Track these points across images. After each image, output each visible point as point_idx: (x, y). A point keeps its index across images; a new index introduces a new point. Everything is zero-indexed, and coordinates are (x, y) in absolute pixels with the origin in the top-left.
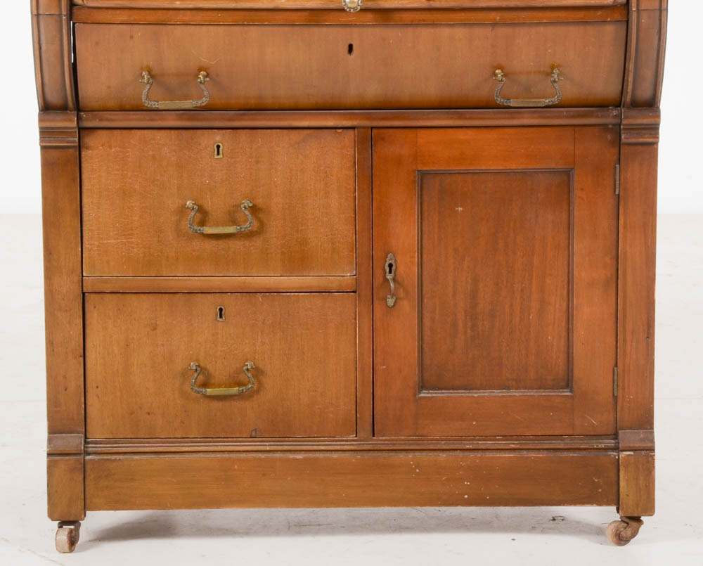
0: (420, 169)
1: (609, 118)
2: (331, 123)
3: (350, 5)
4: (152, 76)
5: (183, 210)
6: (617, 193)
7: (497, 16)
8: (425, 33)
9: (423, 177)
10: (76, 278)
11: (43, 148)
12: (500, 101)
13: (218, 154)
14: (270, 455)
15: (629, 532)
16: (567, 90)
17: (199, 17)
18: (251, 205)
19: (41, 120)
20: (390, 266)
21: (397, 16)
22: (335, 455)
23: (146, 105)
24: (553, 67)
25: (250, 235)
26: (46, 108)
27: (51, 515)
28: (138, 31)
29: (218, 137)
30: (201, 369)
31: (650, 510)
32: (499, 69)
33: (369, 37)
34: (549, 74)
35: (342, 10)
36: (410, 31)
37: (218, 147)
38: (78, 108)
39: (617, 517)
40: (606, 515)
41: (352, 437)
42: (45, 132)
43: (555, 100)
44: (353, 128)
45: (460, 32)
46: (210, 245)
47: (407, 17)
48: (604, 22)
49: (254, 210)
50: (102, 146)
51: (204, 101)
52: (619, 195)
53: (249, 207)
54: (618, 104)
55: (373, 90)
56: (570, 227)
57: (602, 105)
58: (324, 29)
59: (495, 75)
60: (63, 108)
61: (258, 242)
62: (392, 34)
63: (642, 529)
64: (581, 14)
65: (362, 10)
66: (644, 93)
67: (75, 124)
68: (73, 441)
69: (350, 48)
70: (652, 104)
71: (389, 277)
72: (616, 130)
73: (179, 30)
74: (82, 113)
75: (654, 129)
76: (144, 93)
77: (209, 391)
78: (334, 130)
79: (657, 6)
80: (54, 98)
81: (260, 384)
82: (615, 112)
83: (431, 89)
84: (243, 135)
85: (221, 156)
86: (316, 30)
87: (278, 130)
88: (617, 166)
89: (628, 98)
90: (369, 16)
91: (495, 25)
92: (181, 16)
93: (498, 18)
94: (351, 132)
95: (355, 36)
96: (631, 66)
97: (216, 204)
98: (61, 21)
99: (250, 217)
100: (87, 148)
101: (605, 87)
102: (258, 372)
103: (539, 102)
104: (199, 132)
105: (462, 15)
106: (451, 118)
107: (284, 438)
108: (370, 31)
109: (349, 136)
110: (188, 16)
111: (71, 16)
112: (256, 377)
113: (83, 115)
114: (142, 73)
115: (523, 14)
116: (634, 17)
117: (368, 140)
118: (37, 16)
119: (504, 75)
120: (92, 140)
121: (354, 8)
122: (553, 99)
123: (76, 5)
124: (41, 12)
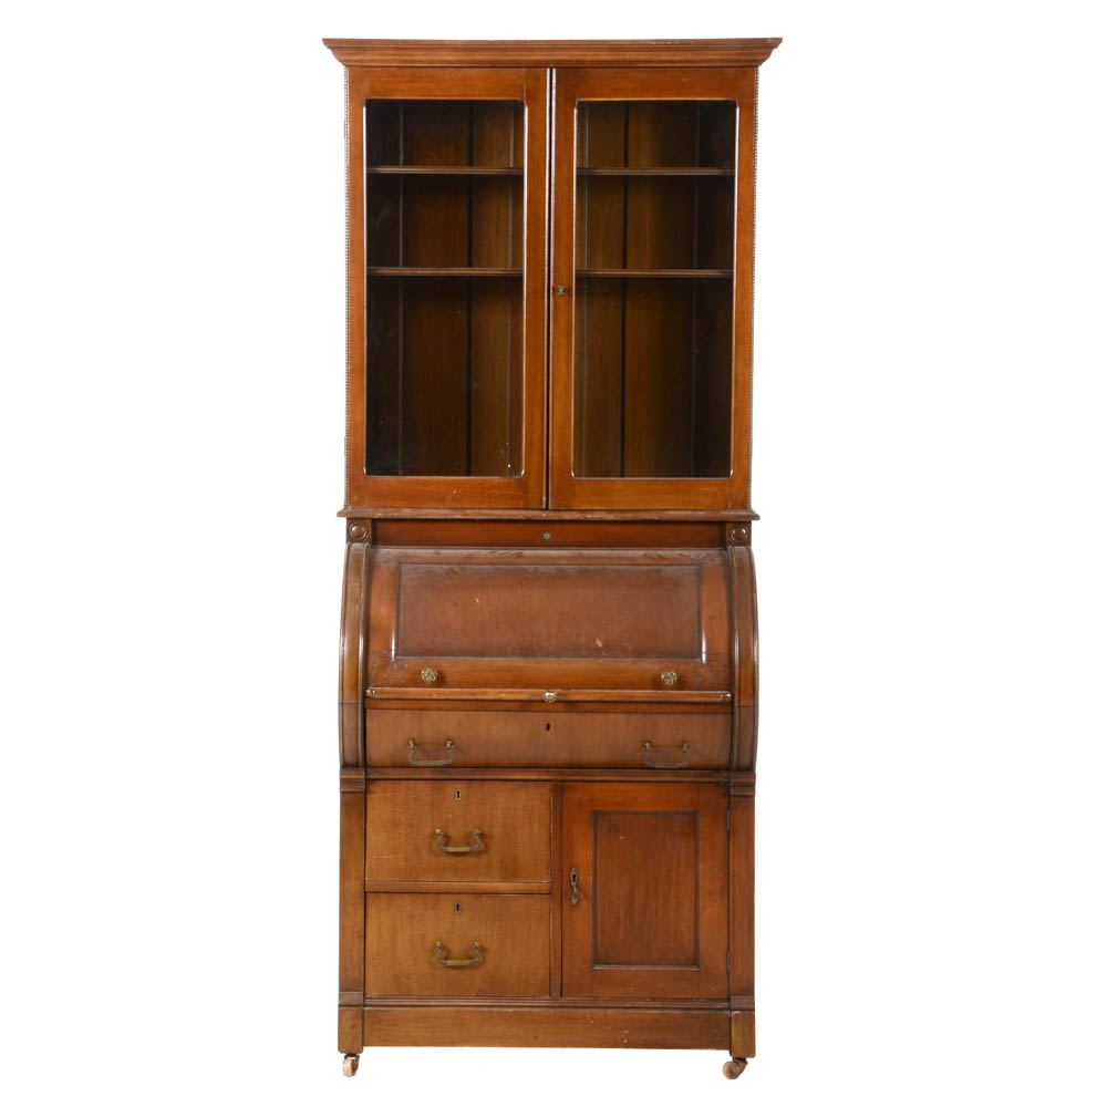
0: (594, 809)
1: (722, 777)
2: (534, 777)
3: (548, 698)
4: (416, 744)
5: (433, 835)
6: (728, 829)
7: (646, 707)
8: (599, 718)
9: (597, 816)
10: (361, 882)
11: (342, 793)
12: (648, 764)
13: (458, 797)
14: (491, 1009)
15: (738, 1069)
16: (690, 758)
17: (450, 704)
18: (480, 833)
19: (341, 774)
20: (574, 876)
21: (579, 706)
22: (535, 1010)
23: (411, 763)
24: (683, 742)
25: (478, 853)
26: (345, 766)
27: (341, 1049)
28: (407, 714)
29: (458, 786)
30: (444, 948)
31: (752, 1053)
32: (647, 742)
33: (560, 719)
34: (681, 747)
35: (543, 701)
36: (588, 716)
37: (458, 792)
38: (366, 766)
39: (730, 1059)
40: (724, 1056)
41: (547, 997)
42: (343, 782)
43: (685, 764)
44: (549, 781)
45: (621, 717)
46: (449, 860)
47: (587, 706)
48: (716, 713)
49: (482, 836)
50: (381, 792)
51: (449, 761)
52: (729, 831)
54: (728, 769)
55: (563, 756)
56: (696, 852)
57: (717, 769)
58: (532, 714)
59: (645, 746)
60: (355, 766)
61: (483, 859)
62: (575, 718)
63: (747, 1068)
64: (702, 708)
65: (556, 701)
66: (745, 762)
67: (363, 776)
68: (356, 997)
69: (548, 727)
70: (749, 769)
71: (573, 884)
72: (726, 787)
73: (435, 714)
75: (752, 786)
76: (410, 755)
77: (449, 962)
78: (536, 782)
79: (751, 704)
80: (350, 759)
81: (484, 960)
82: (726, 774)
83: (602, 755)
84: (476, 784)
85: (460, 799)
86: (525, 714)
88: (728, 811)
89: (734, 765)
90: (561, 706)
91: (644, 713)
92: (436, 705)
94: (548, 783)
95: (553, 718)
96: (736, 743)
97: (456, 832)
98: (357, 708)
99: (479, 841)
100: (371, 793)
101: (719, 757)
102: (483, 950)
103: (674, 766)
104: (446, 782)
105: (621, 706)
106: (616, 775)
107: (500, 997)
108: (561, 715)
109: (546, 787)
110: (441, 705)
111: (363, 704)
112: (481, 953)
113: (369, 770)
114: (409, 742)
115: (663, 706)
116: (737, 710)
117: (559, 789)
118: (342, 704)
119: (651, 747)
120: (375, 788)
121: (551, 700)
123: (367, 697)
124: (345, 702)
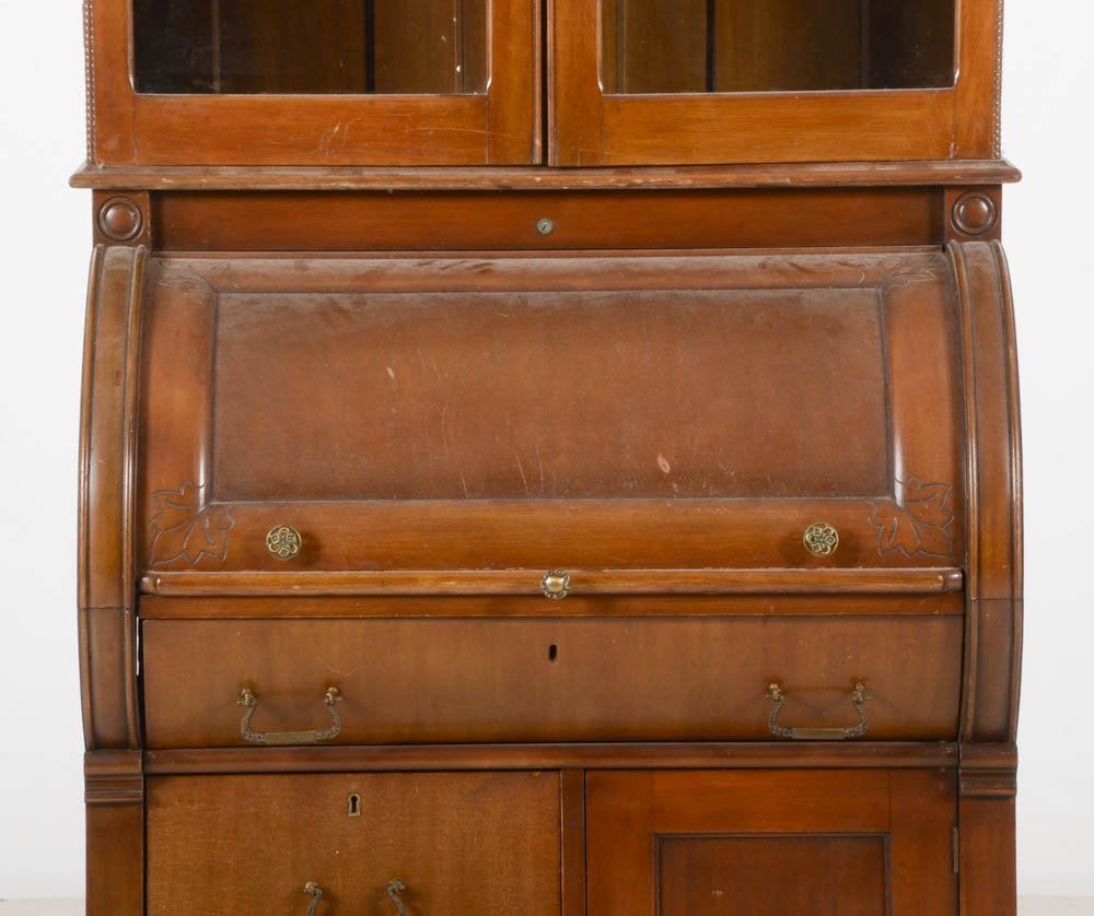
0: (657, 831)
1: (941, 757)
2: (523, 763)
3: (551, 589)
4: (255, 694)
5: (299, 896)
6: (956, 870)
7: (771, 606)
9: (663, 844)
11: (91, 806)
12: (776, 730)
13: (354, 810)
16: (871, 716)
17: (329, 606)
18: (402, 887)
19: (87, 764)
21: (624, 603)
23: (247, 738)
24: (855, 681)
26: (97, 745)
28: (237, 630)
29: (354, 785)
32: (774, 682)
33: (580, 635)
34: (850, 691)
35: (541, 596)
36: (641, 626)
37: (354, 799)
38: (145, 744)
42: (93, 782)
43: (860, 730)
44: (557, 770)
45: (716, 629)
47: (638, 605)
48: (929, 616)
49: (408, 895)
50: (180, 801)
51: (333, 732)
52: (958, 874)
53: (400, 890)
54: (954, 737)
55: (586, 714)
57: (930, 738)
58: (514, 624)
59: (770, 692)
60: (122, 746)
62: (615, 631)
64: (895, 604)
65: (569, 596)
66: (992, 722)
67: (138, 769)
69: (553, 652)
70: (1003, 738)
72: (952, 775)
73: (296, 628)
74: (150, 753)
75: (1008, 775)
76: (244, 720)
78: (528, 773)
79: (1007, 595)
80: (108, 731)
82: (949, 750)
83: (674, 713)
84: (393, 782)
85: (358, 813)
86: (503, 625)
87: (445, 774)
88: (955, 830)
89: (969, 728)
90: (581, 605)
91: (767, 618)
92: (300, 607)
93: (772, 608)
94: (554, 775)
95: (560, 633)
96: (971, 682)
97: (350, 887)
98: (122, 615)
99: (401, 906)
100: (157, 804)
101: (934, 710)
103: (836, 732)
104: (327, 778)
105: (720, 603)
106: (704, 756)
108: (582, 625)
109: (551, 783)
110: (311, 607)
111: (136, 610)
113: (152, 755)
114: (240, 692)
115: (809, 603)
116: (973, 609)
117: (580, 788)
118: (86, 611)
119: (783, 692)
120: (163, 793)
121: (557, 594)
122: (856, 729)
123: (144, 593)
124: (92, 605)
